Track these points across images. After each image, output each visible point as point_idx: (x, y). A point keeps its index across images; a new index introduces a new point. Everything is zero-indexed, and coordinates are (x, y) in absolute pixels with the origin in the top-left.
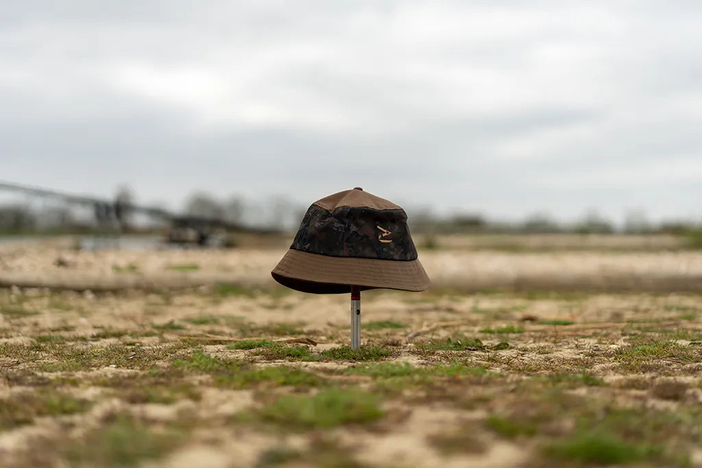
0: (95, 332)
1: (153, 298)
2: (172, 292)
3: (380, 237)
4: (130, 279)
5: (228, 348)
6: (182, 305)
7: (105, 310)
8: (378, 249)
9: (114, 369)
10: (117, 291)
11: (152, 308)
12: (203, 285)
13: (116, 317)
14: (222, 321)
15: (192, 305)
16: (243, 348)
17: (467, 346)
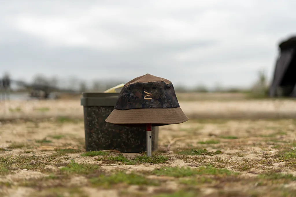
0: (7, 145)
1: (29, 124)
2: (38, 121)
3: (145, 97)
4: (18, 115)
5: (82, 155)
6: (44, 128)
7: (9, 131)
8: (143, 103)
9: (26, 171)
10: (12, 121)
11: (31, 130)
12: (51, 117)
13: (15, 135)
14: (68, 137)
15: (49, 128)
16: (90, 156)
17: (201, 152)
